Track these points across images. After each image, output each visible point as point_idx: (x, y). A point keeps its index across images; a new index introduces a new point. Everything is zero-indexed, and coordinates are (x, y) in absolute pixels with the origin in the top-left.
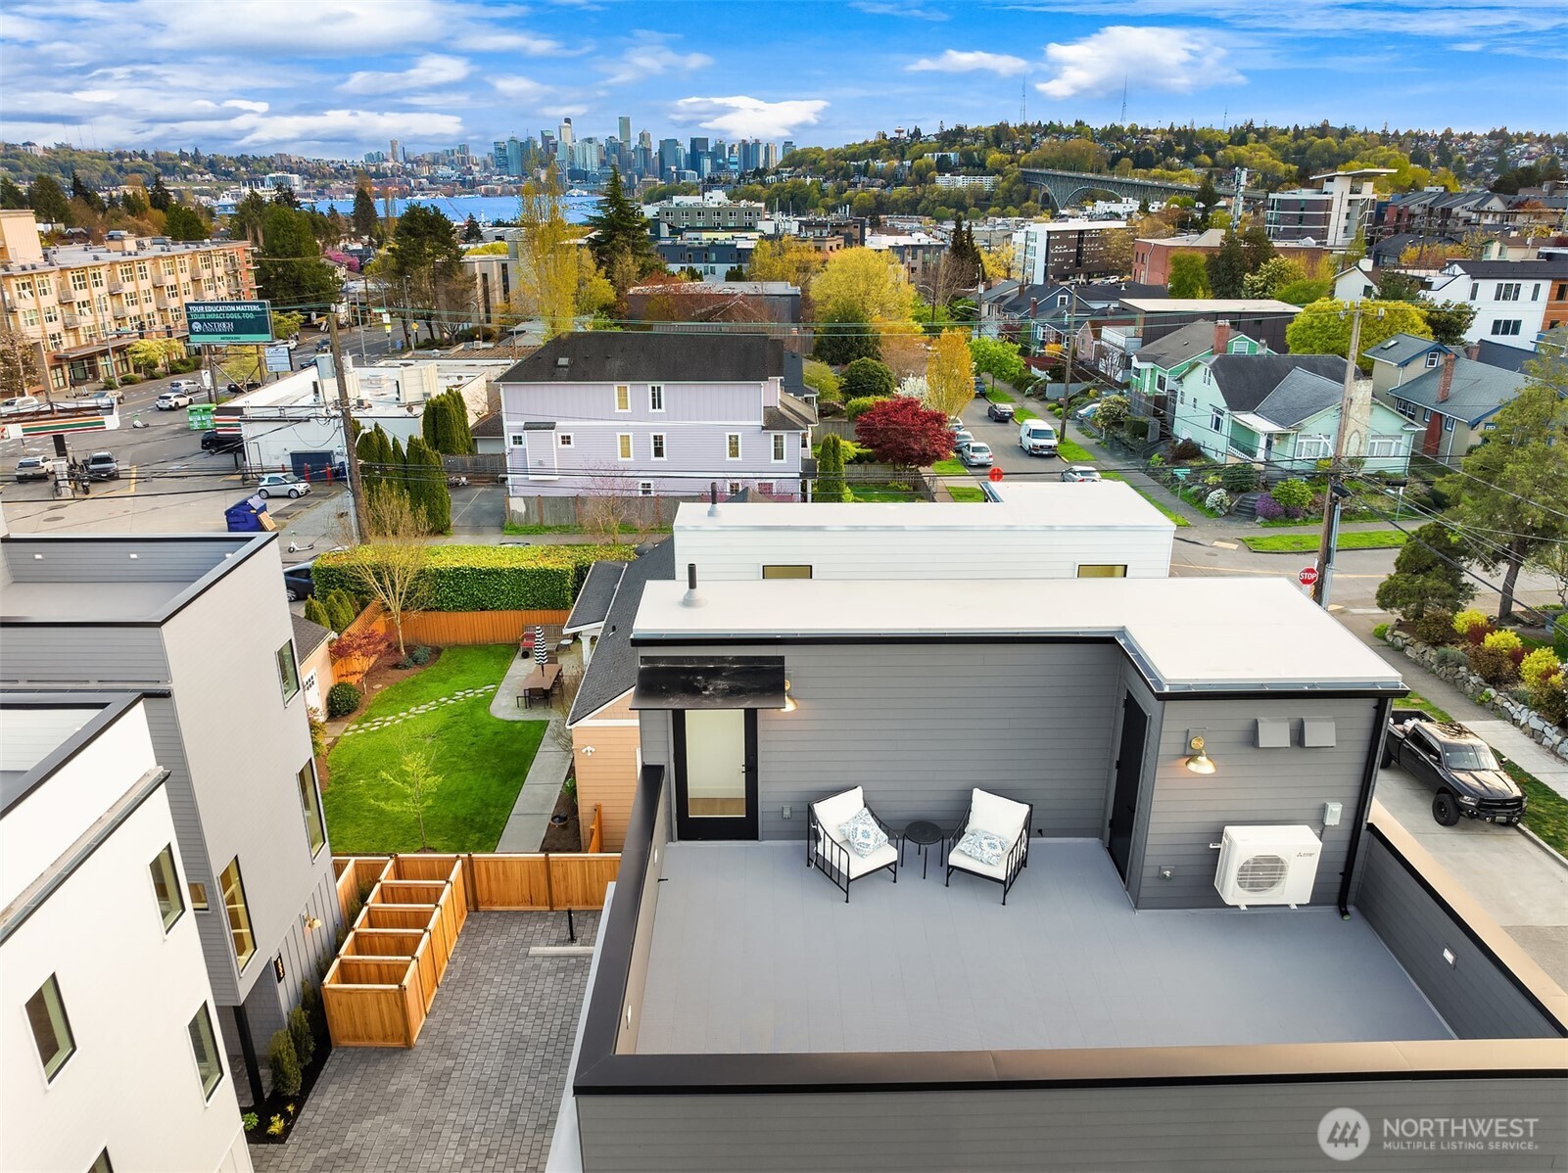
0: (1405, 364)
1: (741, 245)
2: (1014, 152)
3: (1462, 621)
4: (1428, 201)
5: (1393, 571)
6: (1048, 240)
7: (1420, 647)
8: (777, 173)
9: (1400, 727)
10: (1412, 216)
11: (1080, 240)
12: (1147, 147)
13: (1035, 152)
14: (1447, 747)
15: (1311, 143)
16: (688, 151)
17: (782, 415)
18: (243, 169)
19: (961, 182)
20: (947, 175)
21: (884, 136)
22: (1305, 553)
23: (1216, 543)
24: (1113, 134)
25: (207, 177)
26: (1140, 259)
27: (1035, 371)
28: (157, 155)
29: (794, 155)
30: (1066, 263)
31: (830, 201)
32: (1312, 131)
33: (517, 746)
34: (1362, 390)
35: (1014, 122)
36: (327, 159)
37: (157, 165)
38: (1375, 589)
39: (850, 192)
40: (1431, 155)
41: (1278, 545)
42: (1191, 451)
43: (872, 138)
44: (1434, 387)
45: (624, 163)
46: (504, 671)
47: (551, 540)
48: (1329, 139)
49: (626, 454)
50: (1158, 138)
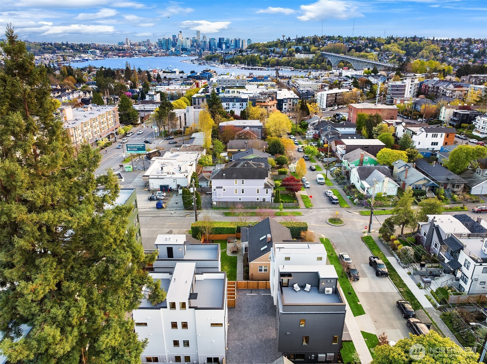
0: (400, 168)
1: (243, 97)
2: (319, 46)
3: (392, 237)
4: (433, 83)
6: (327, 96)
7: (385, 241)
8: (246, 51)
9: (374, 259)
10: (429, 87)
11: (336, 96)
12: (360, 45)
13: (325, 46)
14: (379, 264)
16: (218, 42)
17: (268, 185)
18: (81, 48)
19: (303, 56)
20: (299, 54)
21: (279, 40)
23: (354, 213)
24: (349, 40)
25: (70, 51)
26: (351, 110)
27: (321, 153)
28: (55, 44)
29: (251, 45)
30: (332, 102)
31: (263, 62)
32: (411, 39)
33: (233, 262)
34: (386, 179)
35: (319, 35)
36: (106, 44)
37: (55, 47)
38: (379, 229)
40: (447, 48)
41: (367, 213)
42: (353, 186)
43: (275, 40)
44: (404, 174)
45: (198, 46)
46: (226, 246)
47: (222, 211)
48: (416, 42)
49: (236, 192)
50: (363, 41)
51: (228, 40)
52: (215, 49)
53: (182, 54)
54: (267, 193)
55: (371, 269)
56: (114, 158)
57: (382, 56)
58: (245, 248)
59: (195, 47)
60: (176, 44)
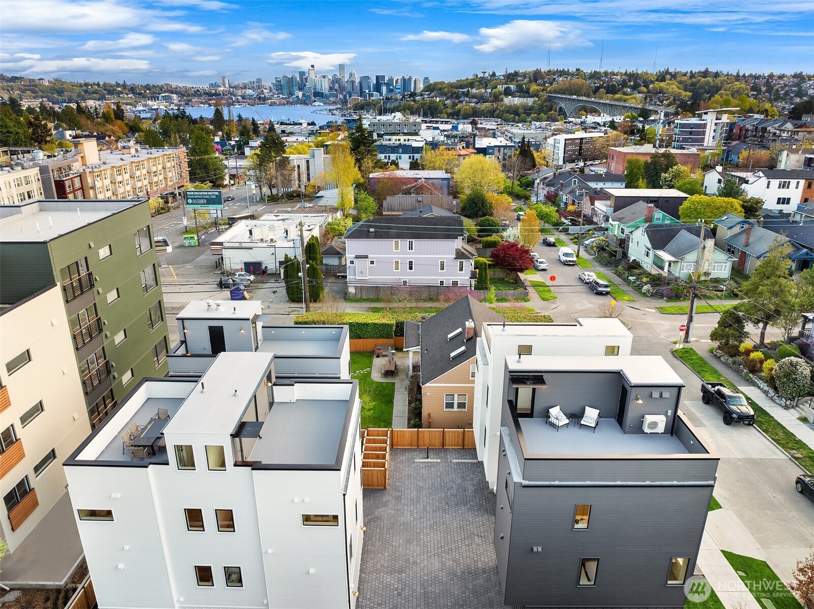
0: (730, 228)
1: (415, 144)
2: (544, 85)
3: (743, 347)
4: (755, 123)
5: (717, 326)
6: (565, 143)
7: (726, 357)
8: (421, 95)
9: (713, 389)
10: (747, 130)
11: (581, 143)
12: (614, 83)
13: (555, 85)
14: (730, 397)
15: (699, 81)
16: (375, 82)
17: (462, 252)
18: (148, 92)
19: (517, 101)
20: (510, 97)
21: (477, 76)
22: (684, 314)
23: (646, 309)
24: (595, 75)
25: (130, 96)
26: (611, 158)
27: (563, 220)
28: (105, 84)
29: (430, 85)
30: (574, 154)
31: (449, 110)
32: (700, 74)
33: (386, 392)
34: (710, 243)
35: (544, 69)
36: (190, 86)
37: (105, 90)
38: (710, 332)
39: (459, 106)
40: (762, 87)
41: (673, 311)
42: (636, 265)
43: (470, 77)
44: (743, 239)
45: (342, 89)
46: (371, 362)
47: (367, 305)
48: (708, 78)
49: (397, 268)
50: (619, 77)
51: (391, 80)
52: (369, 94)
53: (315, 101)
54: (461, 269)
55: (709, 410)
56: (167, 229)
57: (652, 100)
58: (414, 367)
59: (336, 90)
60: (305, 85)
